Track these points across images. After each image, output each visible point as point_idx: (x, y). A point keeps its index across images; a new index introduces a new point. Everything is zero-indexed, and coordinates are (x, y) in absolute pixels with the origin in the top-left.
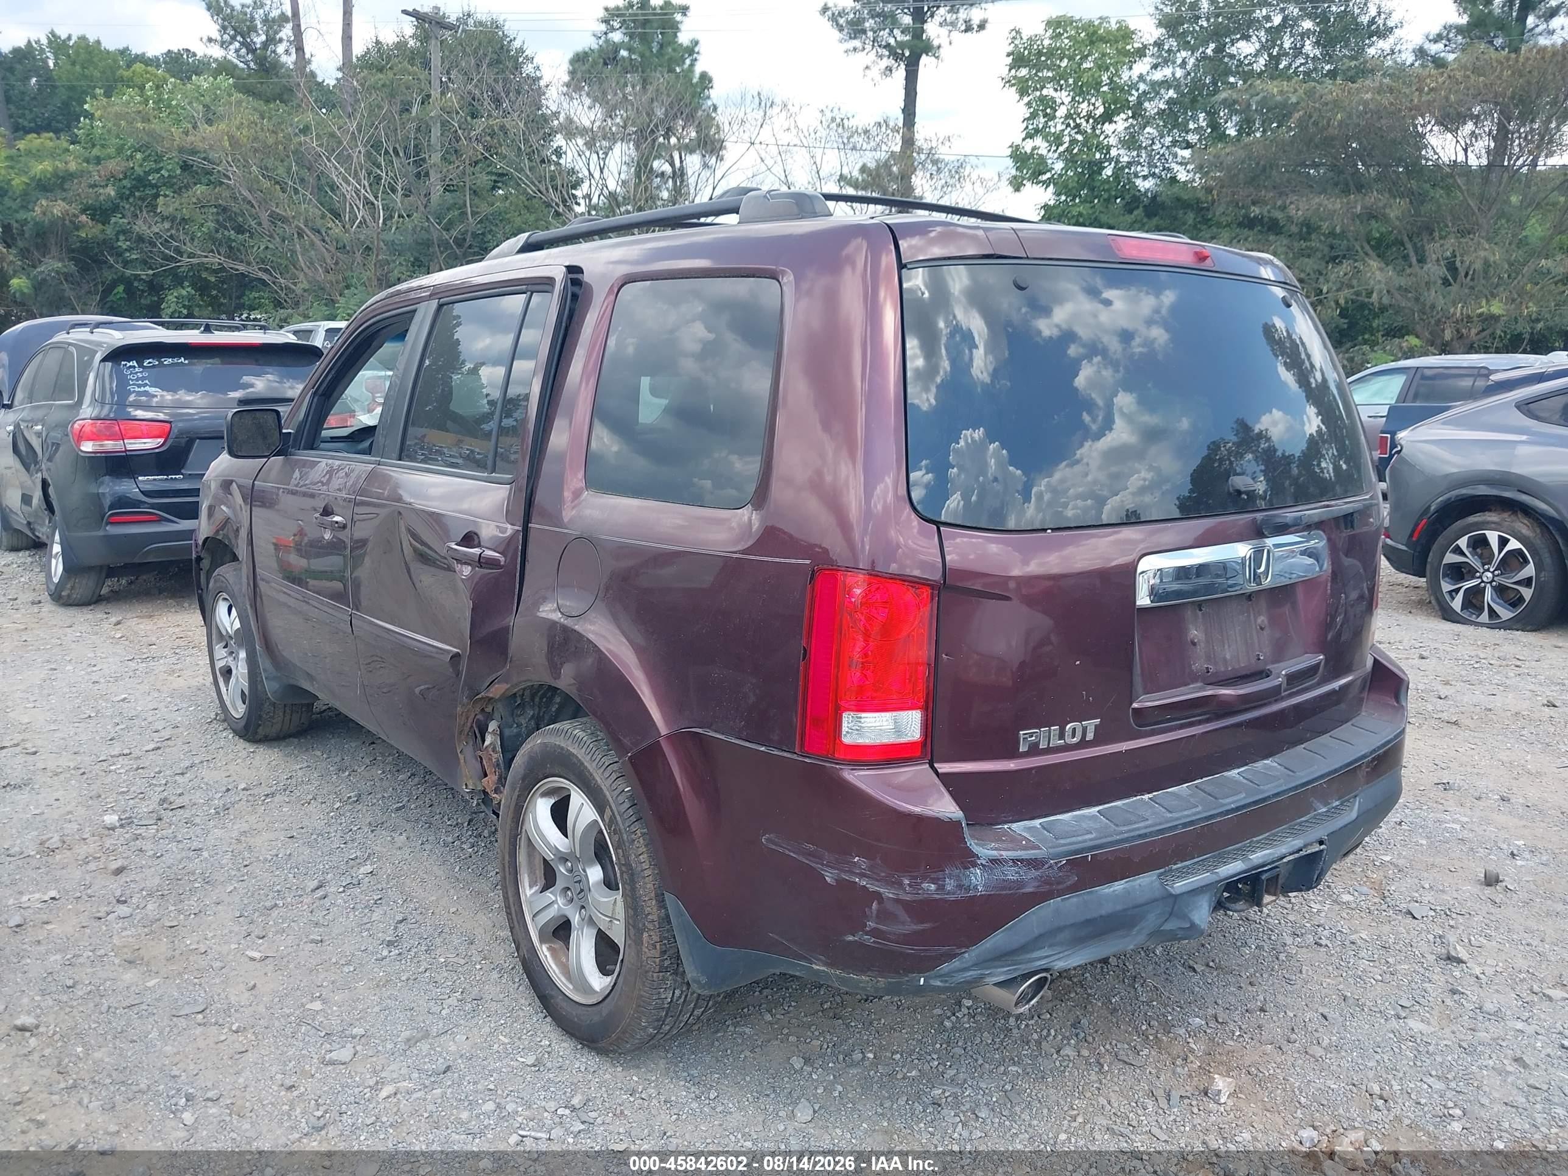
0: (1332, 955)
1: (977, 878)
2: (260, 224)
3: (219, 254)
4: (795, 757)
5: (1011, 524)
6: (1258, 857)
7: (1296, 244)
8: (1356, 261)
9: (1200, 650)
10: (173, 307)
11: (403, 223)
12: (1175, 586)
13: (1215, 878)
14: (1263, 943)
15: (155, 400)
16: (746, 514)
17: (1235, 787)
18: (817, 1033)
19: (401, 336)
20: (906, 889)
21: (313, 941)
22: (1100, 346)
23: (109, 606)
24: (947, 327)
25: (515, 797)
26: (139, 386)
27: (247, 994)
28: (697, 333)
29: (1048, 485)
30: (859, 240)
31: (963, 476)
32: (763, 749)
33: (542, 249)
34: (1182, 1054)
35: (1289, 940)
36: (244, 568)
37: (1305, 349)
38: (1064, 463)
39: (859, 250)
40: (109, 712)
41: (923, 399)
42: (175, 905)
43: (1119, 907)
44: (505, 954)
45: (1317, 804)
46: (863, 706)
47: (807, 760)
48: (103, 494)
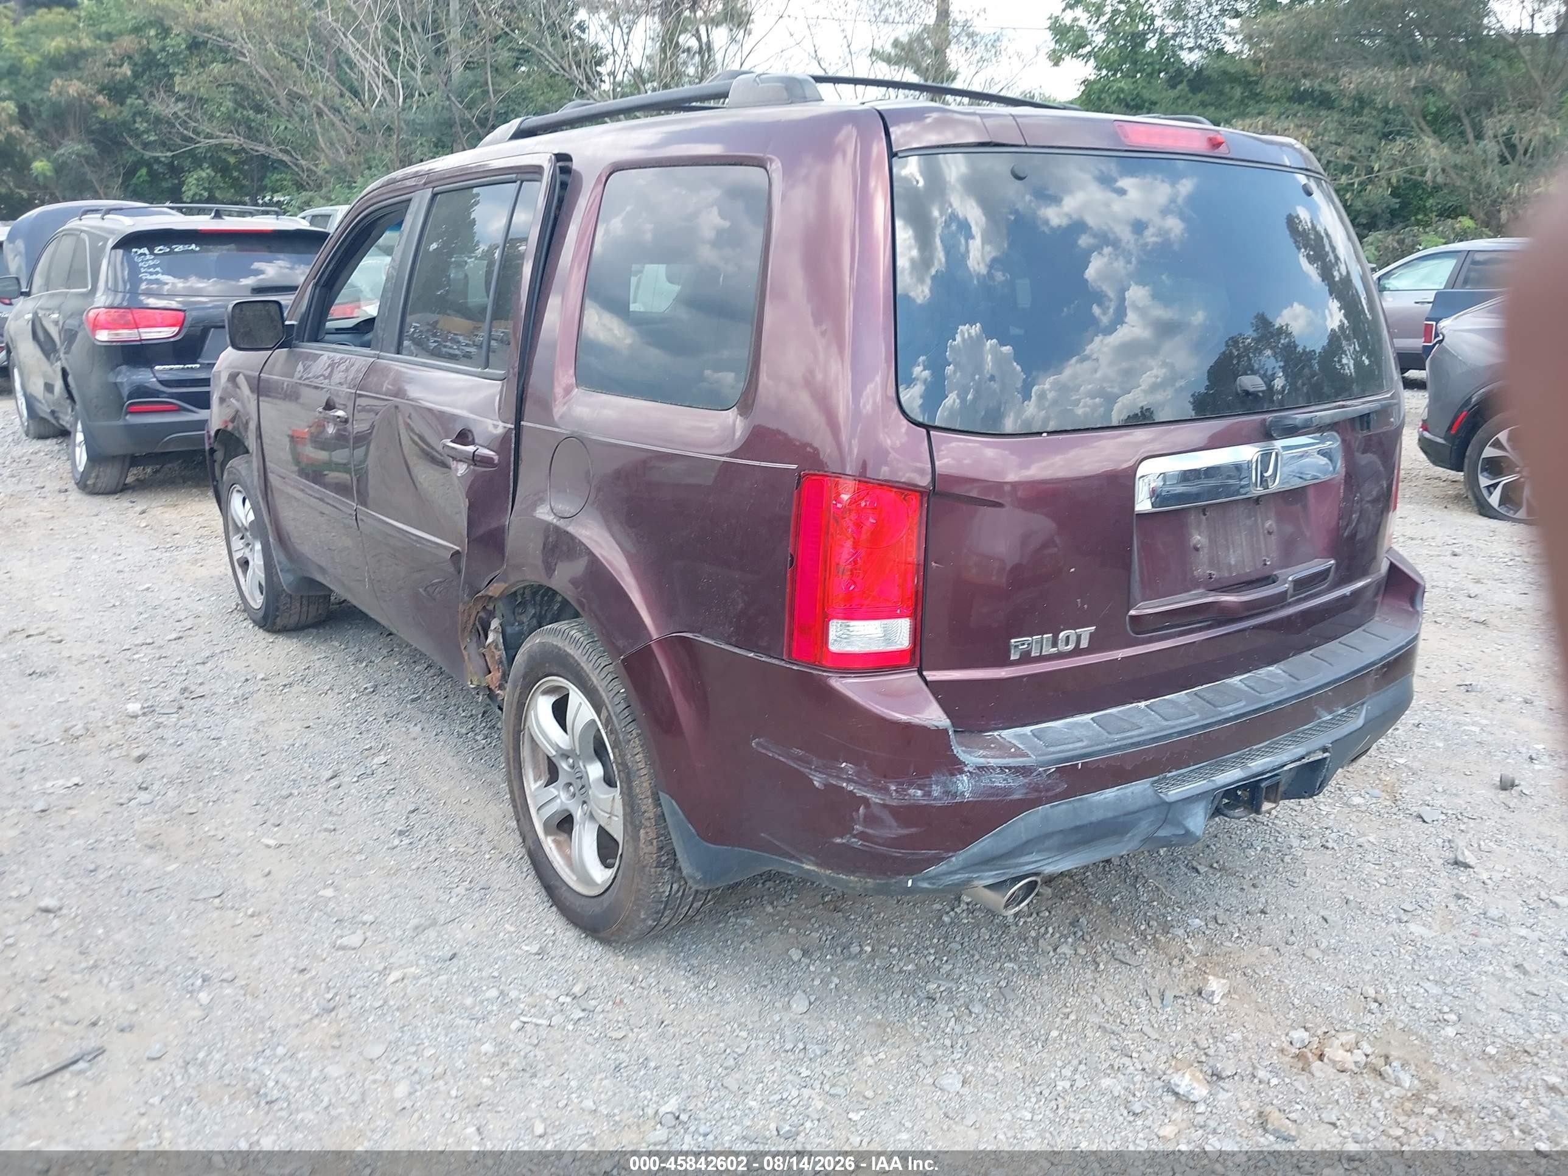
0: (1338, 858)
1: (964, 785)
2: (278, 103)
3: (239, 135)
4: (782, 663)
5: (1009, 426)
6: (1258, 764)
7: (1348, 119)
8: (1411, 137)
9: (1203, 555)
10: (194, 189)
11: (424, 103)
12: (1180, 489)
13: (1211, 786)
14: (1268, 845)
15: (166, 287)
16: (731, 417)
17: (1237, 695)
18: (816, 925)
19: (399, 225)
20: (893, 794)
21: (326, 830)
22: (1111, 236)
23: (135, 494)
24: (941, 215)
25: (517, 695)
26: (151, 274)
27: (262, 880)
28: (712, 221)
29: (1053, 384)
30: (850, 126)
31: (958, 374)
32: (751, 655)
33: (535, 135)
34: (1179, 955)
35: (1295, 843)
36: (254, 459)
37: (1330, 242)
38: (1074, 359)
39: (848, 135)
40: (133, 602)
41: (920, 292)
42: (194, 792)
43: (1110, 814)
44: (512, 844)
45: (1321, 711)
46: (851, 614)
47: (795, 667)
48: (122, 383)
